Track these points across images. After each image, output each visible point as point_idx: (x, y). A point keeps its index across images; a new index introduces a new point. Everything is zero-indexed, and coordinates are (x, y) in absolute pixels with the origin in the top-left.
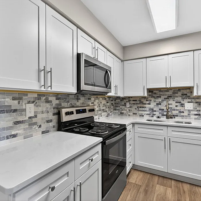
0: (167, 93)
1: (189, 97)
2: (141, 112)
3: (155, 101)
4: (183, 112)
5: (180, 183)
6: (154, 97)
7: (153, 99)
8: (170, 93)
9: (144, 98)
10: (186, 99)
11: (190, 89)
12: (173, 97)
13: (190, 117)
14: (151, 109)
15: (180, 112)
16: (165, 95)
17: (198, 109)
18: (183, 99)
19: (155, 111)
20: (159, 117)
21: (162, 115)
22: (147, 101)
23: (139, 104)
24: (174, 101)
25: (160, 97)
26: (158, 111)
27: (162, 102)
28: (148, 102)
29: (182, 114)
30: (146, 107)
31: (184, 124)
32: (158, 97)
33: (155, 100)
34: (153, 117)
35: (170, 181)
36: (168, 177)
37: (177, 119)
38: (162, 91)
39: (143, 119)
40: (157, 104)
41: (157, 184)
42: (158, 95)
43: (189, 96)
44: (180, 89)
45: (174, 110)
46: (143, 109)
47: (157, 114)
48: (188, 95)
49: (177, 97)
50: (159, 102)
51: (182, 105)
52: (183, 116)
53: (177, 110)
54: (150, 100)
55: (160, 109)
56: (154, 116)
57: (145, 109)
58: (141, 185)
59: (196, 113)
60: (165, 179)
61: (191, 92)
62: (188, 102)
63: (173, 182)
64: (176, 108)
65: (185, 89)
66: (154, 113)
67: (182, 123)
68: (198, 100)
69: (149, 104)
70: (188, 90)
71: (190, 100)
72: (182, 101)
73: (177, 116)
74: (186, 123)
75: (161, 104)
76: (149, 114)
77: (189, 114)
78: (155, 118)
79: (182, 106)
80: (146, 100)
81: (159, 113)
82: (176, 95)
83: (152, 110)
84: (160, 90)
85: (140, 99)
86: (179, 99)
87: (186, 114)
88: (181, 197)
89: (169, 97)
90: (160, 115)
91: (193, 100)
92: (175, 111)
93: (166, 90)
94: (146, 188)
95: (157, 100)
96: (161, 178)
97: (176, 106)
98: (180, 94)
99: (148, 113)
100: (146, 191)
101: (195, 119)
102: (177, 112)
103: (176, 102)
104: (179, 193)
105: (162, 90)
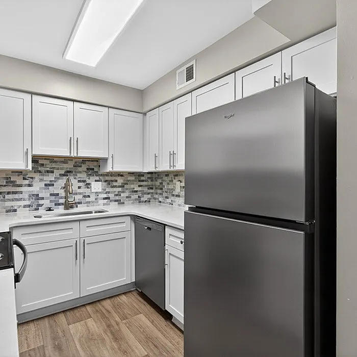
0: (65, 166)
1: (97, 174)
2: (8, 204)
3: (41, 180)
4: (89, 196)
5: (98, 304)
6: (40, 172)
7: (37, 176)
8: (70, 166)
9: (19, 173)
10: (93, 176)
11: (98, 161)
12: (74, 173)
13: (98, 202)
14: (33, 195)
15: (85, 196)
16: (62, 169)
17: (107, 190)
18: (89, 175)
19: (43, 198)
20: (50, 208)
21: (56, 205)
22: (24, 179)
23: (5, 186)
24: (75, 178)
25: (52, 172)
26: (47, 198)
27: (55, 181)
28: (27, 182)
29: (88, 199)
30: (21, 193)
31: (94, 215)
32: (48, 172)
33: (41, 177)
34: (38, 209)
35: (83, 309)
36: (78, 305)
37: (81, 208)
38: (56, 162)
39: (16, 217)
40: (46, 185)
41: (69, 325)
42: (48, 169)
43: (96, 172)
44: (85, 160)
45: (76, 194)
46: (16, 196)
47: (46, 203)
48: (96, 170)
49: (80, 172)
50: (50, 181)
51: (88, 185)
52: (89, 202)
53: (80, 194)
54: (32, 178)
55: (51, 195)
56: (40, 208)
57: (21, 196)
58: (43, 345)
59: (105, 196)
60: (76, 311)
61: (99, 166)
62: (96, 181)
63: (89, 308)
64: (79, 191)
65: (92, 161)
66: (41, 202)
67: (91, 212)
68: (107, 178)
69: (30, 185)
70: (95, 163)
71: (97, 178)
72: (87, 180)
73: (80, 203)
74: (96, 212)
75: (53, 185)
76: (29, 206)
77: (96, 199)
78: (42, 211)
79: (88, 188)
80: (22, 177)
81: (51, 201)
82: (80, 169)
83: (37, 197)
84: (52, 159)
85: (6, 175)
86: (83, 176)
87: (92, 198)
88: (109, 320)
89: (68, 172)
90: (52, 205)
91: (101, 177)
92: (78, 196)
93: (63, 159)
94: (54, 344)
95: (45, 178)
96: (68, 313)
97: (79, 188)
98: (84, 167)
99: (27, 203)
100: (58, 348)
101: (104, 204)
102: (81, 197)
103: (79, 181)
104: (104, 316)
105: (55, 159)
